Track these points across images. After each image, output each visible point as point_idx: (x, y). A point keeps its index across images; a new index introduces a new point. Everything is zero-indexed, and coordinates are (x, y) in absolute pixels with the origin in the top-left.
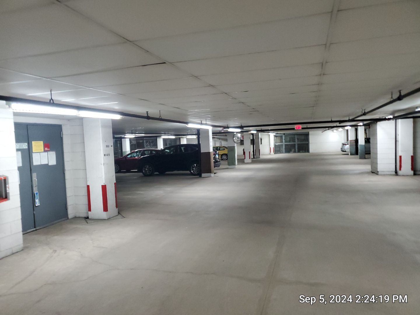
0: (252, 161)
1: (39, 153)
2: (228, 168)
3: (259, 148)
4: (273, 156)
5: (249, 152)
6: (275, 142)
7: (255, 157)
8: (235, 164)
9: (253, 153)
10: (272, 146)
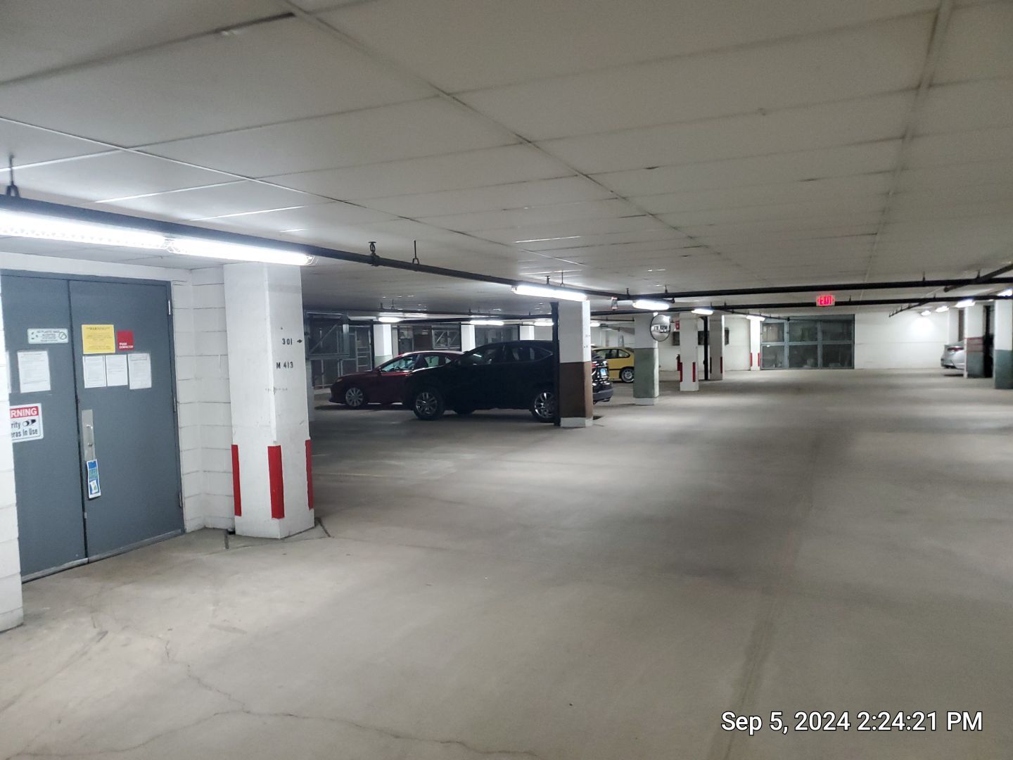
0: (701, 387)
1: (101, 357)
2: (633, 405)
3: (721, 353)
4: (759, 375)
5: (694, 364)
6: (764, 339)
7: (709, 378)
8: (654, 394)
9: (703, 366)
10: (756, 349)
